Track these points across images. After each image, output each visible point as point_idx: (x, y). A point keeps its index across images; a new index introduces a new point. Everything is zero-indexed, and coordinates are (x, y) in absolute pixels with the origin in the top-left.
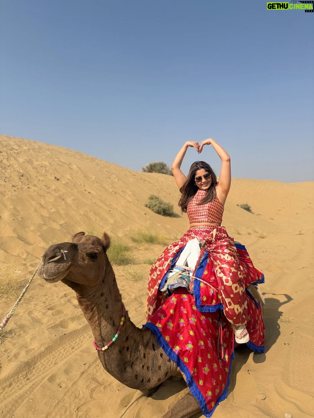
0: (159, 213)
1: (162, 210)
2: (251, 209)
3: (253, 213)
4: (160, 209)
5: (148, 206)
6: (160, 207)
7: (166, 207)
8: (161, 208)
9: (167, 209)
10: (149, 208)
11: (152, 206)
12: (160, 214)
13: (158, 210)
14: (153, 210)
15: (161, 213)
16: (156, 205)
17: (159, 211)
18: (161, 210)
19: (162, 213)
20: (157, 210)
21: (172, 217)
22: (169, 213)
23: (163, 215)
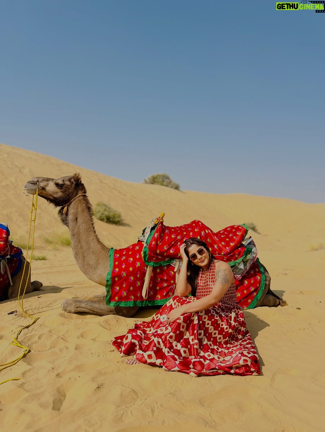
2: (256, 228)
3: (259, 233)
4: (102, 216)
6: (103, 214)
7: (111, 214)
9: (112, 216)
12: (103, 221)
13: (101, 217)
15: (104, 220)
16: (99, 212)
18: (104, 217)
19: (106, 220)
21: (118, 225)
22: (114, 220)
23: (107, 222)
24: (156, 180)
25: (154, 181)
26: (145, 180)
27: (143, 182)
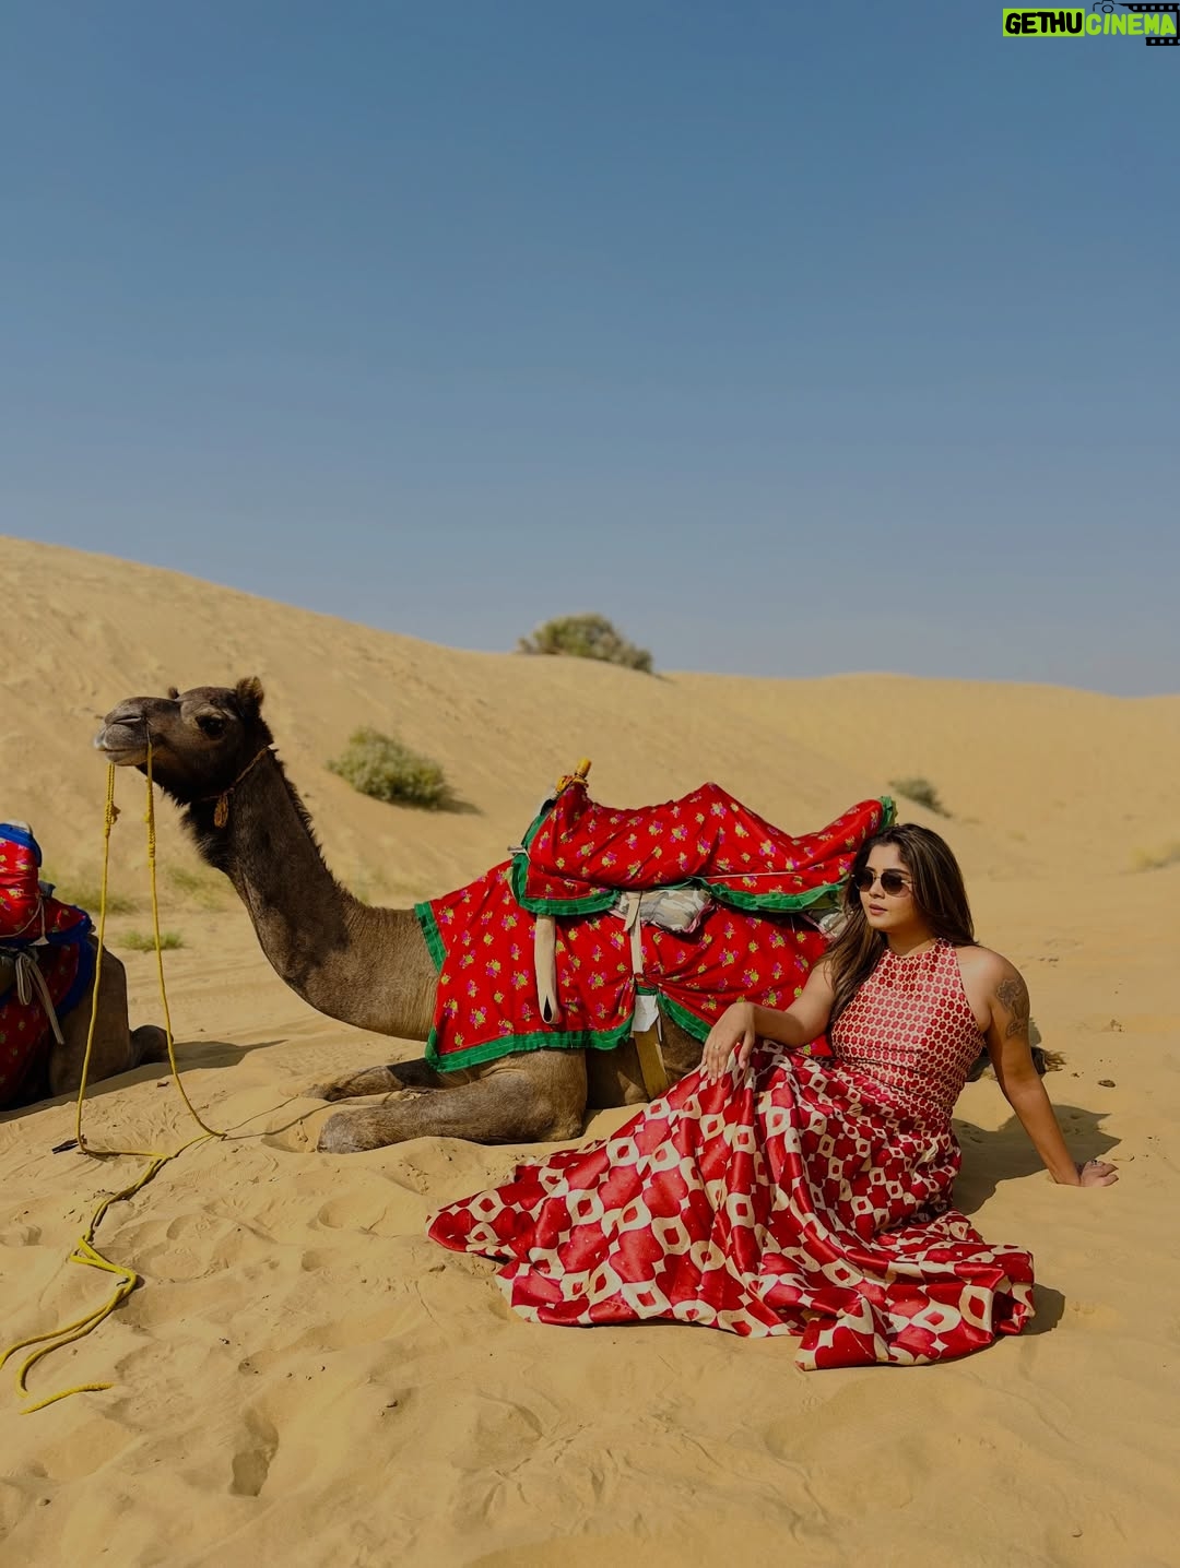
0: (374, 793)
1: (385, 784)
2: (938, 797)
3: (948, 816)
4: (376, 780)
5: (337, 768)
6: (376, 772)
7: (408, 772)
8: (382, 777)
9: (411, 780)
10: (341, 773)
11: (348, 768)
12: (380, 799)
13: (371, 782)
14: (352, 781)
15: (384, 794)
16: (363, 764)
17: (374, 787)
18: (382, 781)
19: (388, 795)
20: (366, 784)
21: (432, 811)
22: (418, 792)
23: (392, 801)
24: (562, 638)
25: (556, 641)
26: (523, 642)
27: (519, 648)
